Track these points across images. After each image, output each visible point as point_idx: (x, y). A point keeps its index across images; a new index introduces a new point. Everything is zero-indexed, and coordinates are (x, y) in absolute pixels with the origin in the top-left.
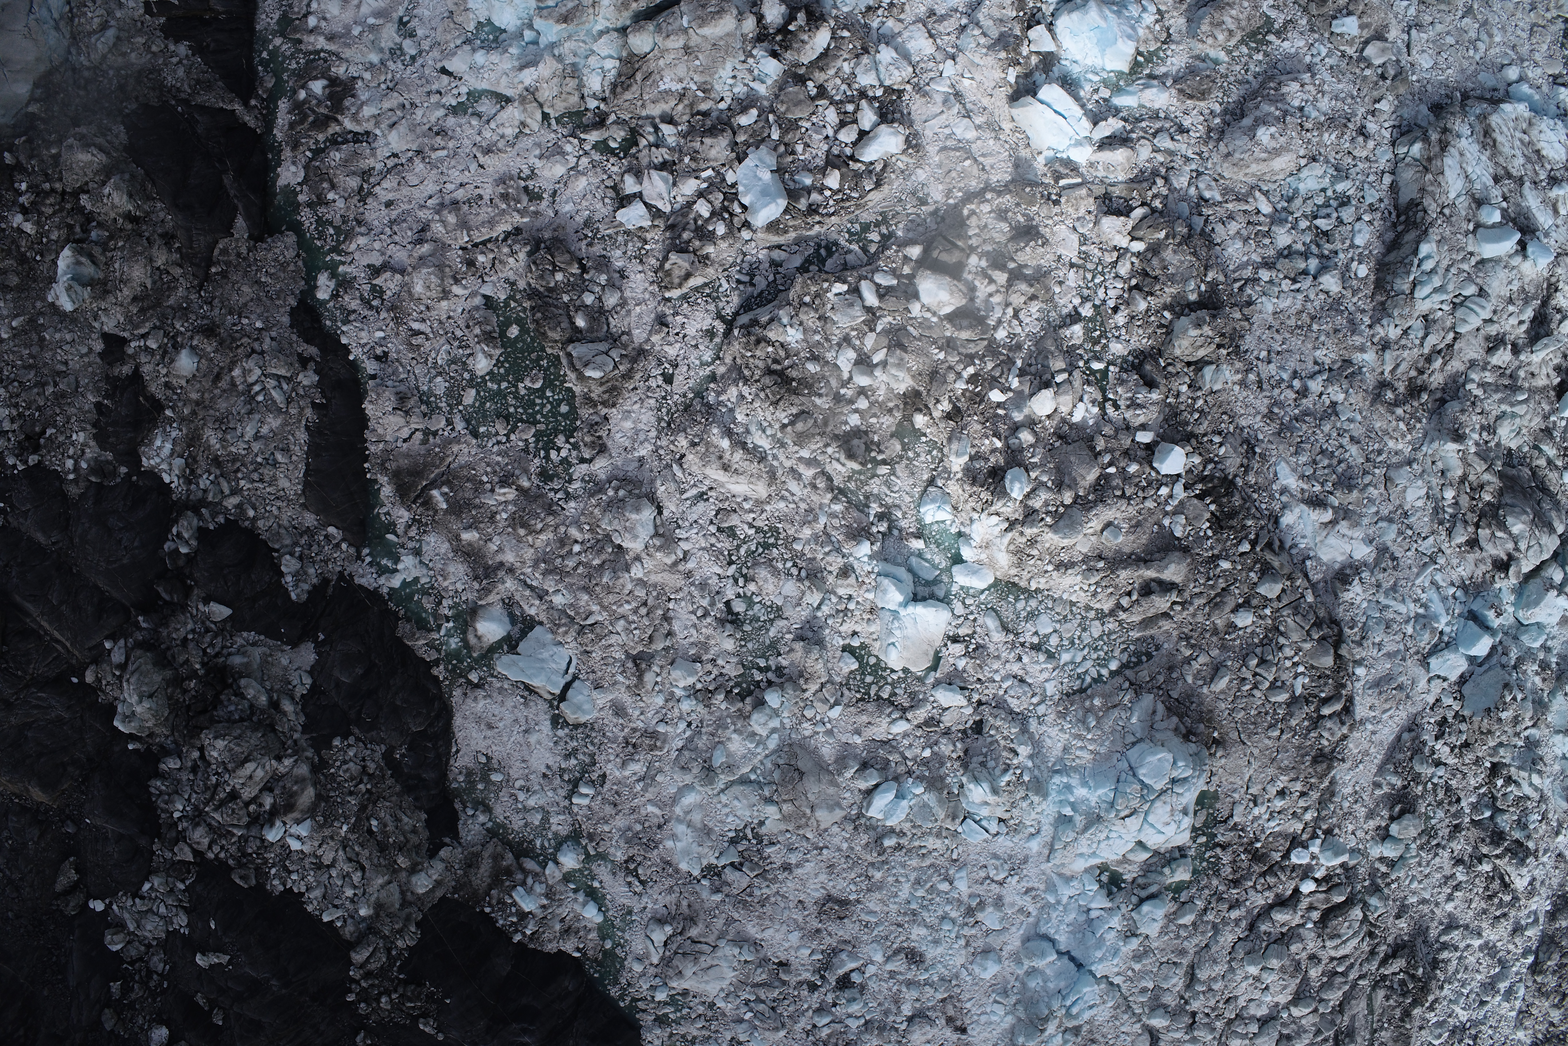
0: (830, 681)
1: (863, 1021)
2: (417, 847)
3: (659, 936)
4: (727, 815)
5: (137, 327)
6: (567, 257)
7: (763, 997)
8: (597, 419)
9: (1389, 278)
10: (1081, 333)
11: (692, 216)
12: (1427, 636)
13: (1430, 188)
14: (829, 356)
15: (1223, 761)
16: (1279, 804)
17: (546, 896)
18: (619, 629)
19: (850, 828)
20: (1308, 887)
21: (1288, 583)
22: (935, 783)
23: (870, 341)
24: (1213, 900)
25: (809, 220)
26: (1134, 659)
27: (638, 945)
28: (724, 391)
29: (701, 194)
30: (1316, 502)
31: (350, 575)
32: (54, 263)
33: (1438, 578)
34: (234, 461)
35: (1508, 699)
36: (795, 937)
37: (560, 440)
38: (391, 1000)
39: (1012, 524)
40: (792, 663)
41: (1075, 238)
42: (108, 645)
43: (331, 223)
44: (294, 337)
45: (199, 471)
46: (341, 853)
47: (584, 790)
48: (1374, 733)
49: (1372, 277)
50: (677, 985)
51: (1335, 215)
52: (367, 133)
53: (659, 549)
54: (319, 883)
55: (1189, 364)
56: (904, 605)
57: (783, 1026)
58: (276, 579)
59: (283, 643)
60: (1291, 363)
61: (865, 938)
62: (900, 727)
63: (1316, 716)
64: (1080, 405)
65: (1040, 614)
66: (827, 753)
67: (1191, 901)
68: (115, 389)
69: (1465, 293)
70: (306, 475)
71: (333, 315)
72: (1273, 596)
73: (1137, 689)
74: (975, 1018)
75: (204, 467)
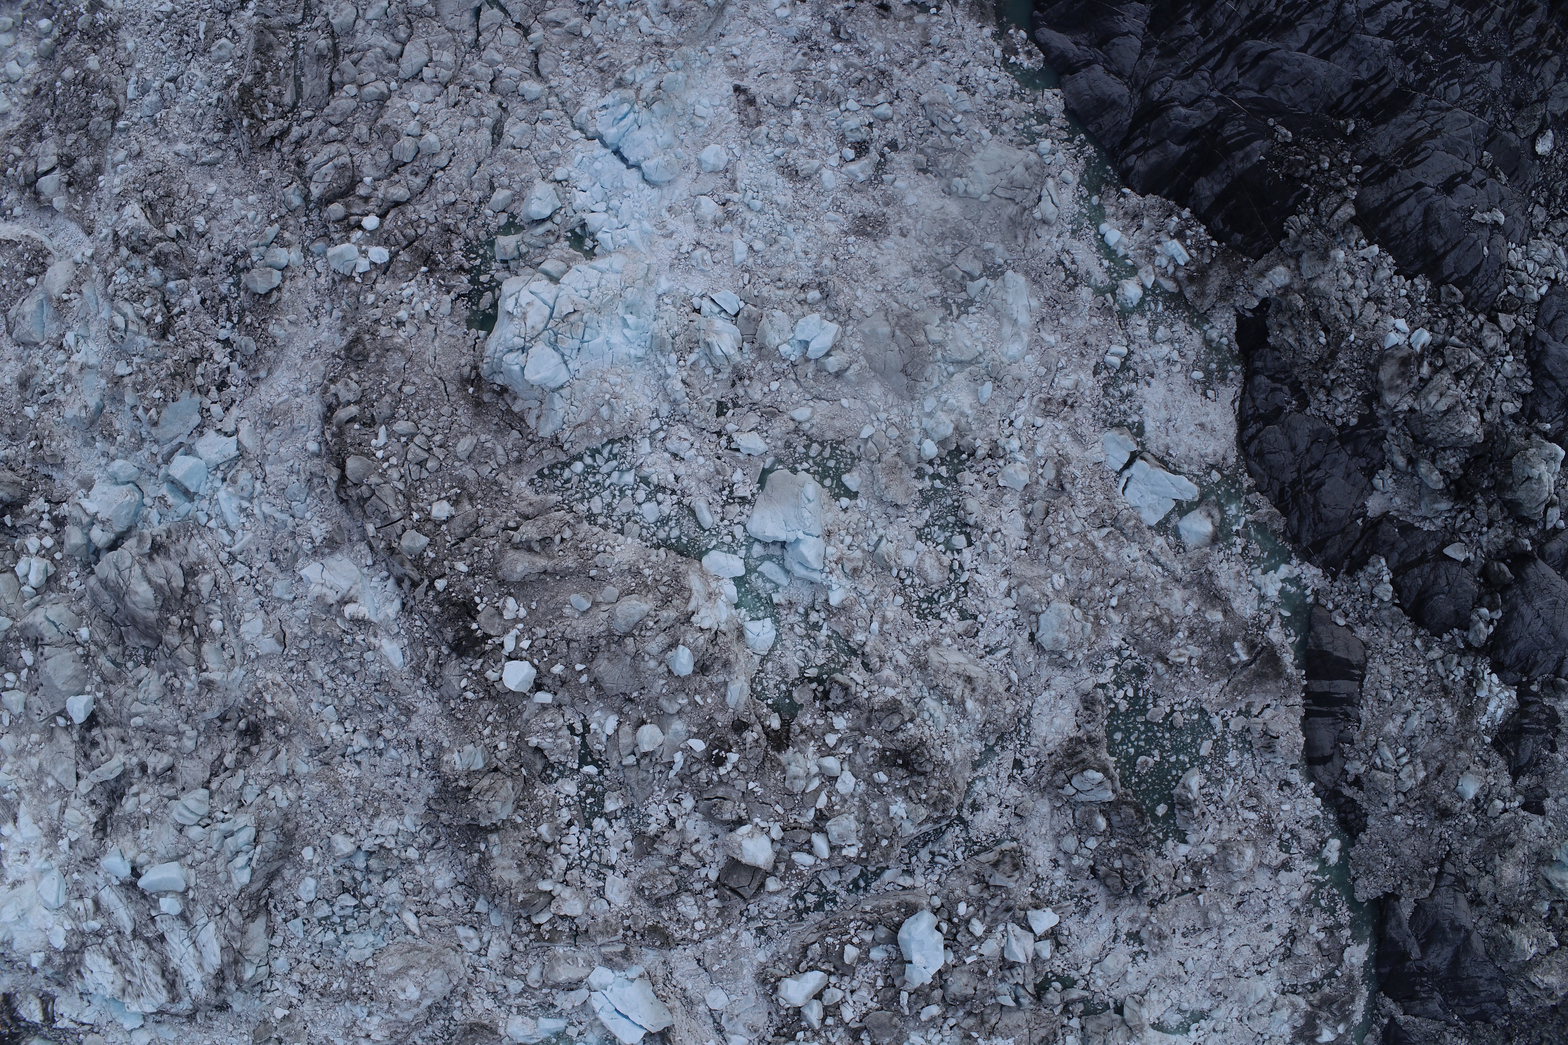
0: (872, 464)
1: (842, 107)
2: (1279, 310)
3: (1047, 208)
4: (976, 330)
5: (1511, 820)
6: (1108, 881)
7: (943, 137)
8: (1089, 727)
9: (280, 846)
10: (607, 803)
11: (988, 919)
12: (240, 479)
13: (236, 934)
14: (862, 787)
15: (462, 362)
16: (402, 313)
17: (1155, 253)
18: (1077, 523)
19: (855, 313)
20: (370, 222)
21: (394, 545)
22: (767, 355)
23: (822, 801)
24: (472, 214)
25: (876, 916)
26: (557, 471)
27: (1066, 199)
28: (967, 753)
29: (980, 940)
30: (361, 624)
31: (1326, 577)
33: (227, 539)
34: (1430, 692)
35: (153, 412)
36: (910, 200)
37: (1123, 706)
38: (1318, 162)
39: (687, 619)
40: (908, 482)
41: (609, 895)
42: (1562, 524)
43: (1323, 910)
44: (1365, 805)
45: (1463, 683)
46: (1357, 313)
47: (1115, 361)
48: (298, 380)
49: (297, 845)
50: (1027, 155)
51: (336, 909)
52: (1283, 993)
53: (1037, 602)
54: (1380, 284)
55: (498, 771)
56: (797, 540)
57: (923, 106)
58: (1399, 579)
59: (1397, 518)
60: (385, 765)
61: (839, 195)
62: (802, 413)
63: (364, 404)
64: (610, 731)
65: (655, 523)
66: (876, 390)
67: (496, 214)
68: (1537, 764)
69: (199, 829)
70: (1363, 677)
71: (1326, 825)
72: (411, 533)
73: (555, 442)
74: (725, 103)
75: (1458, 688)
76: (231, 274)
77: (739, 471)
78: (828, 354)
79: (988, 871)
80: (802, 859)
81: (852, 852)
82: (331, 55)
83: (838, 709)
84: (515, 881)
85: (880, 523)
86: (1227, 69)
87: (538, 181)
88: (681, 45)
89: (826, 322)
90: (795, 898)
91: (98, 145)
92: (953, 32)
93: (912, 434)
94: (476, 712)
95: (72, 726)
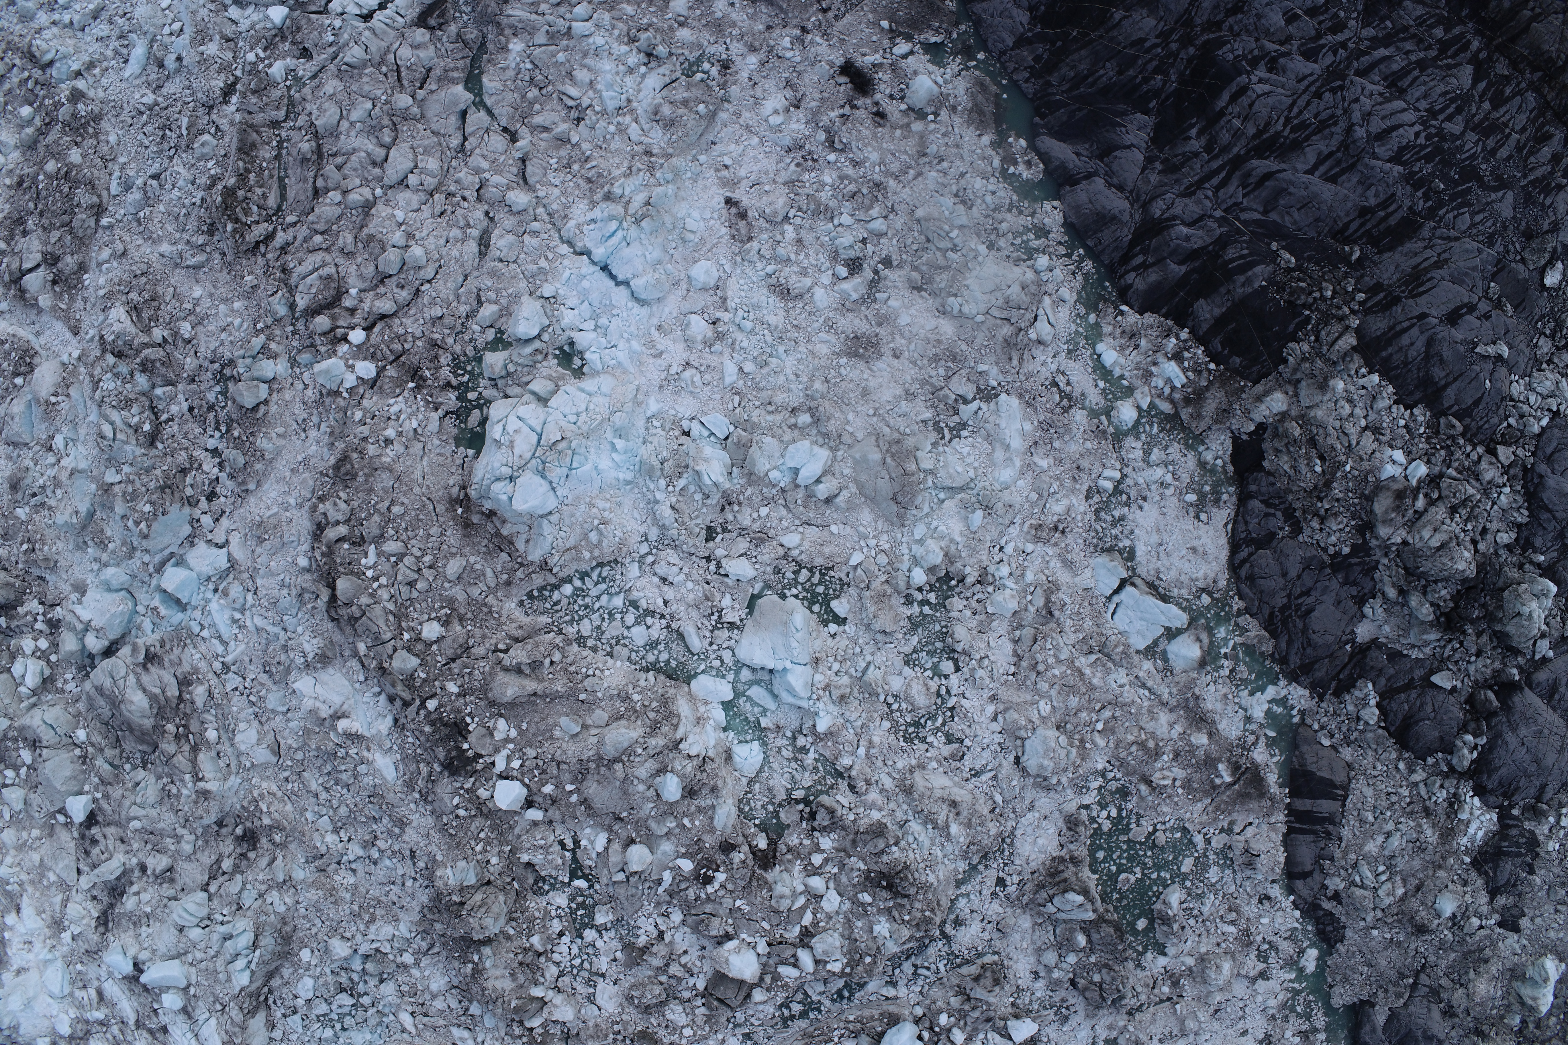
0: (860, 591)
1: (836, 222)
2: (1276, 435)
3: (1042, 328)
4: (968, 454)
5: (1487, 937)
6: (1087, 995)
7: (938, 254)
8: (1072, 847)
9: (279, 948)
10: (597, 916)
11: (969, 1028)
13: (237, 1029)
14: (847, 905)
15: (451, 482)
16: (389, 431)
17: (1151, 374)
18: (1065, 650)
19: (846, 438)
20: (357, 336)
21: (386, 665)
22: (757, 481)
23: (807, 918)
24: (459, 328)
25: (859, 1025)
26: (547, 593)
27: (1063, 318)
28: (951, 873)
30: (355, 739)
31: (1312, 698)
32: (1556, 995)
33: (220, 649)
34: (1412, 813)
35: (143, 525)
36: (904, 320)
37: (1107, 826)
38: (1321, 290)
39: (676, 745)
40: (897, 609)
41: (599, 1001)
42: (1551, 654)
43: (1298, 1016)
44: (1343, 919)
45: (1445, 804)
46: (1354, 443)
47: (1108, 486)
48: (287, 494)
49: (295, 946)
50: (1024, 273)
51: (334, 1007)
53: (1022, 727)
54: (1378, 413)
55: (490, 884)
56: (785, 670)
57: (918, 221)
58: (1385, 703)
59: (1386, 645)
60: (380, 873)
61: (831, 315)
62: (791, 540)
63: (353, 522)
64: (600, 848)
65: (644, 647)
66: (866, 516)
67: (483, 329)
68: (1515, 885)
69: (199, 930)
70: (1345, 797)
71: (1304, 935)
72: (402, 654)
73: (544, 566)
74: (716, 216)
75: (1440, 810)
76: (219, 382)
77: (728, 596)
78: (818, 481)
79: (969, 984)
80: (788, 972)
81: (836, 967)
82: (315, 157)
83: (824, 830)
84: (507, 989)
85: (868, 649)
86: (1231, 188)
87: (525, 298)
88: (671, 155)
89: (816, 449)
90: (781, 1006)
91: (82, 242)
92: (951, 141)
93: (901, 562)
94: (468, 829)
95: (71, 823)
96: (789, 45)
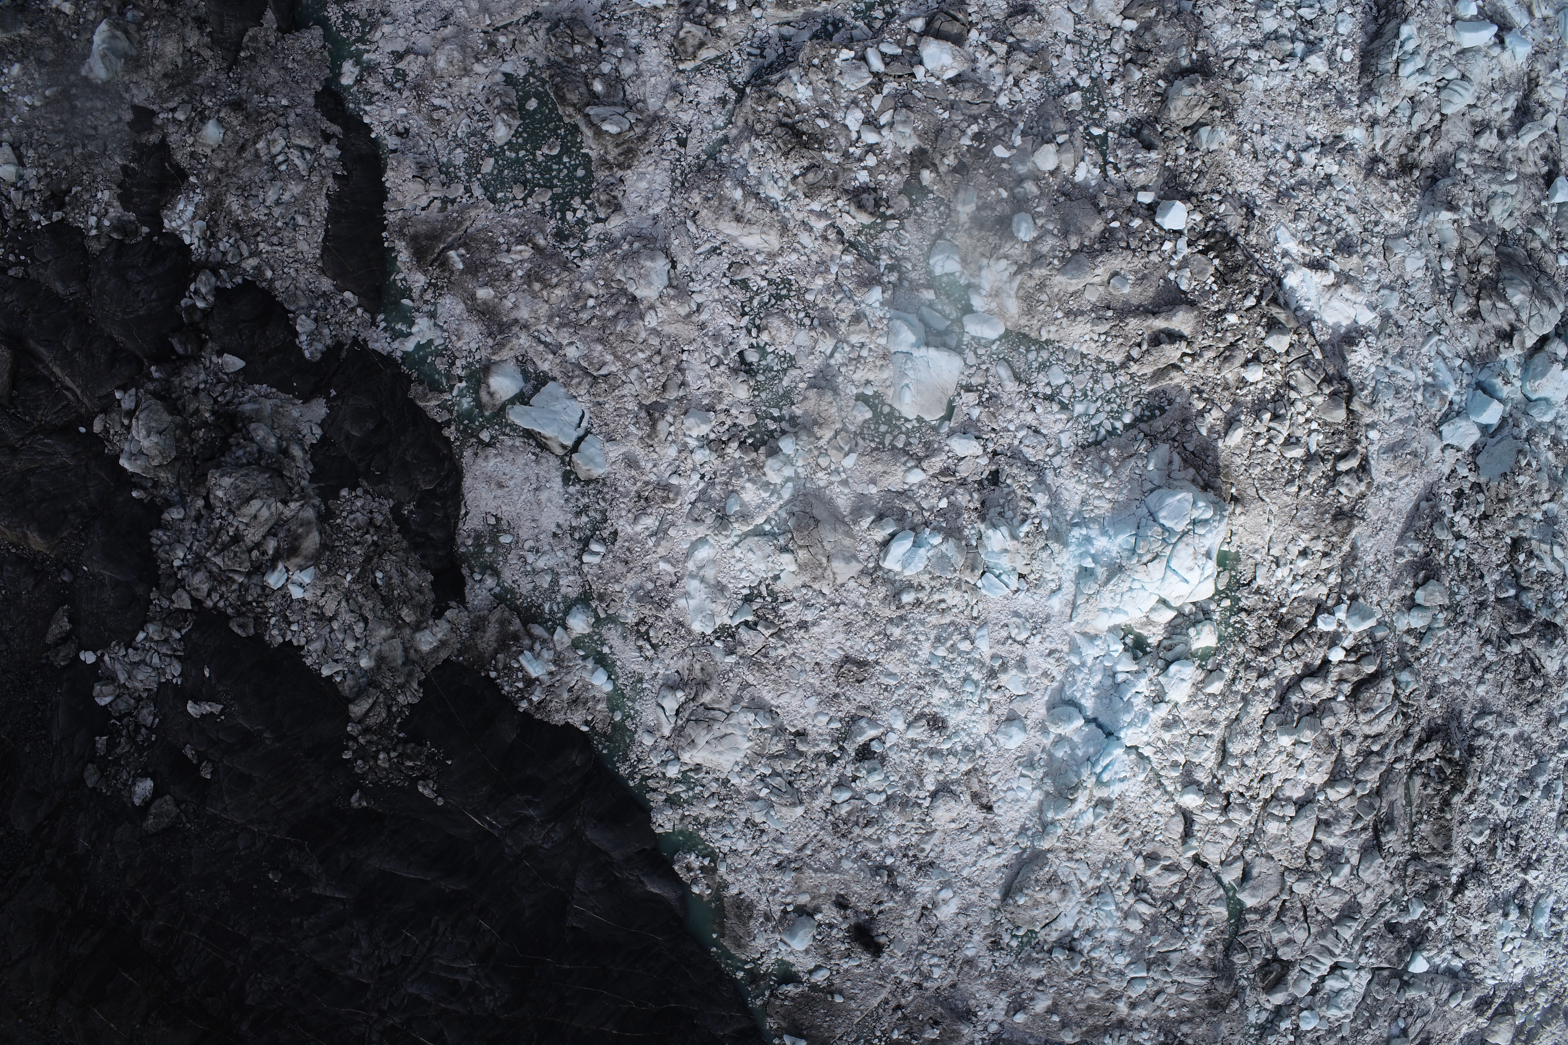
0: (844, 429)
1: (884, 797)
2: (422, 607)
3: (671, 703)
4: (741, 571)
5: (166, 101)
6: (585, 31)
7: (779, 770)
8: (612, 180)
9: (1374, 62)
10: (1080, 100)
12: (1437, 403)
14: (838, 116)
15: (1243, 517)
16: (1302, 564)
17: (555, 662)
18: (633, 378)
19: (867, 581)
20: (1337, 655)
21: (1295, 337)
22: (953, 533)
23: (877, 102)
24: (1241, 669)
26: (1147, 413)
27: (648, 714)
28: (736, 150)
30: (1317, 265)
31: (364, 340)
32: (90, 42)
33: (1444, 348)
34: (254, 226)
35: (1523, 463)
36: (812, 703)
37: (576, 202)
38: (390, 760)
39: (1021, 267)
40: (806, 412)
41: (1070, 17)
42: (118, 395)
43: (357, 17)
44: (318, 115)
45: (219, 235)
46: (344, 603)
47: (595, 547)
48: (1391, 500)
49: (1358, 64)
50: (692, 758)
51: (1316, 7)
53: (672, 298)
54: (319, 636)
55: (1185, 129)
56: (917, 348)
57: (801, 803)
58: (290, 337)
59: (295, 397)
60: (1284, 137)
61: (885, 703)
62: (915, 477)
63: (1333, 474)
64: (1082, 165)
65: (1051, 365)
66: (842, 504)
67: (1219, 669)
68: (141, 154)
69: (1448, 77)
70: (325, 240)
71: (357, 98)
72: (1281, 350)
73: (1152, 439)
74: (1001, 794)
75: (225, 230)
76: (1458, 605)
77: (974, 418)
79: (708, 40)
80: (891, 49)
82: (1381, 827)
84: (1161, 27)
85: (833, 370)
87: (1182, 701)
89: (896, 569)
90: (894, 14)
92: (769, 887)
93: (804, 460)
94: (1209, 182)
96: (935, 970)
